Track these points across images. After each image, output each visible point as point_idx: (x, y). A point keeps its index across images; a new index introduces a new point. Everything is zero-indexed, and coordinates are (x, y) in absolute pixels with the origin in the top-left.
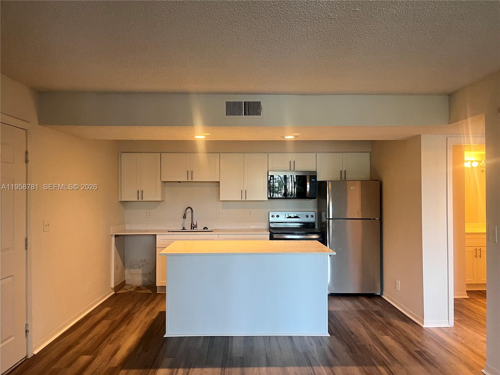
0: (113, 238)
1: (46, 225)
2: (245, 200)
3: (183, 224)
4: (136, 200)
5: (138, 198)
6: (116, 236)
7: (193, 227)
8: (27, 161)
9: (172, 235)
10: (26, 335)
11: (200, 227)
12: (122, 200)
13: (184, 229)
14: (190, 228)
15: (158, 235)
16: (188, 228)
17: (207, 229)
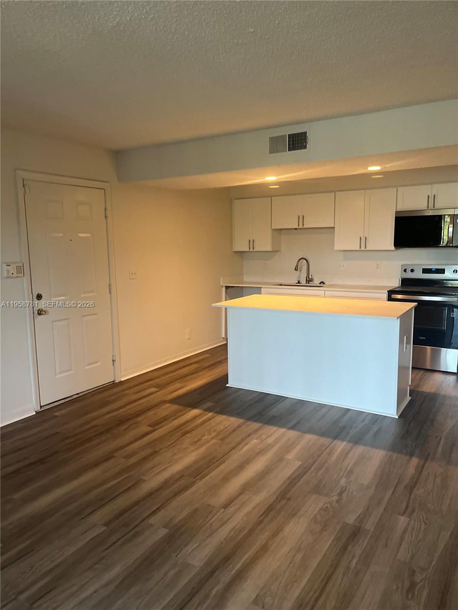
0: (224, 289)
1: (132, 274)
2: (364, 249)
3: (299, 277)
4: (247, 250)
5: (250, 248)
6: (227, 287)
7: (309, 280)
8: (106, 217)
9: (284, 288)
10: (113, 364)
11: (316, 282)
12: (236, 250)
13: (299, 283)
14: (305, 282)
15: (263, 288)
16: (303, 282)
17: (324, 284)
